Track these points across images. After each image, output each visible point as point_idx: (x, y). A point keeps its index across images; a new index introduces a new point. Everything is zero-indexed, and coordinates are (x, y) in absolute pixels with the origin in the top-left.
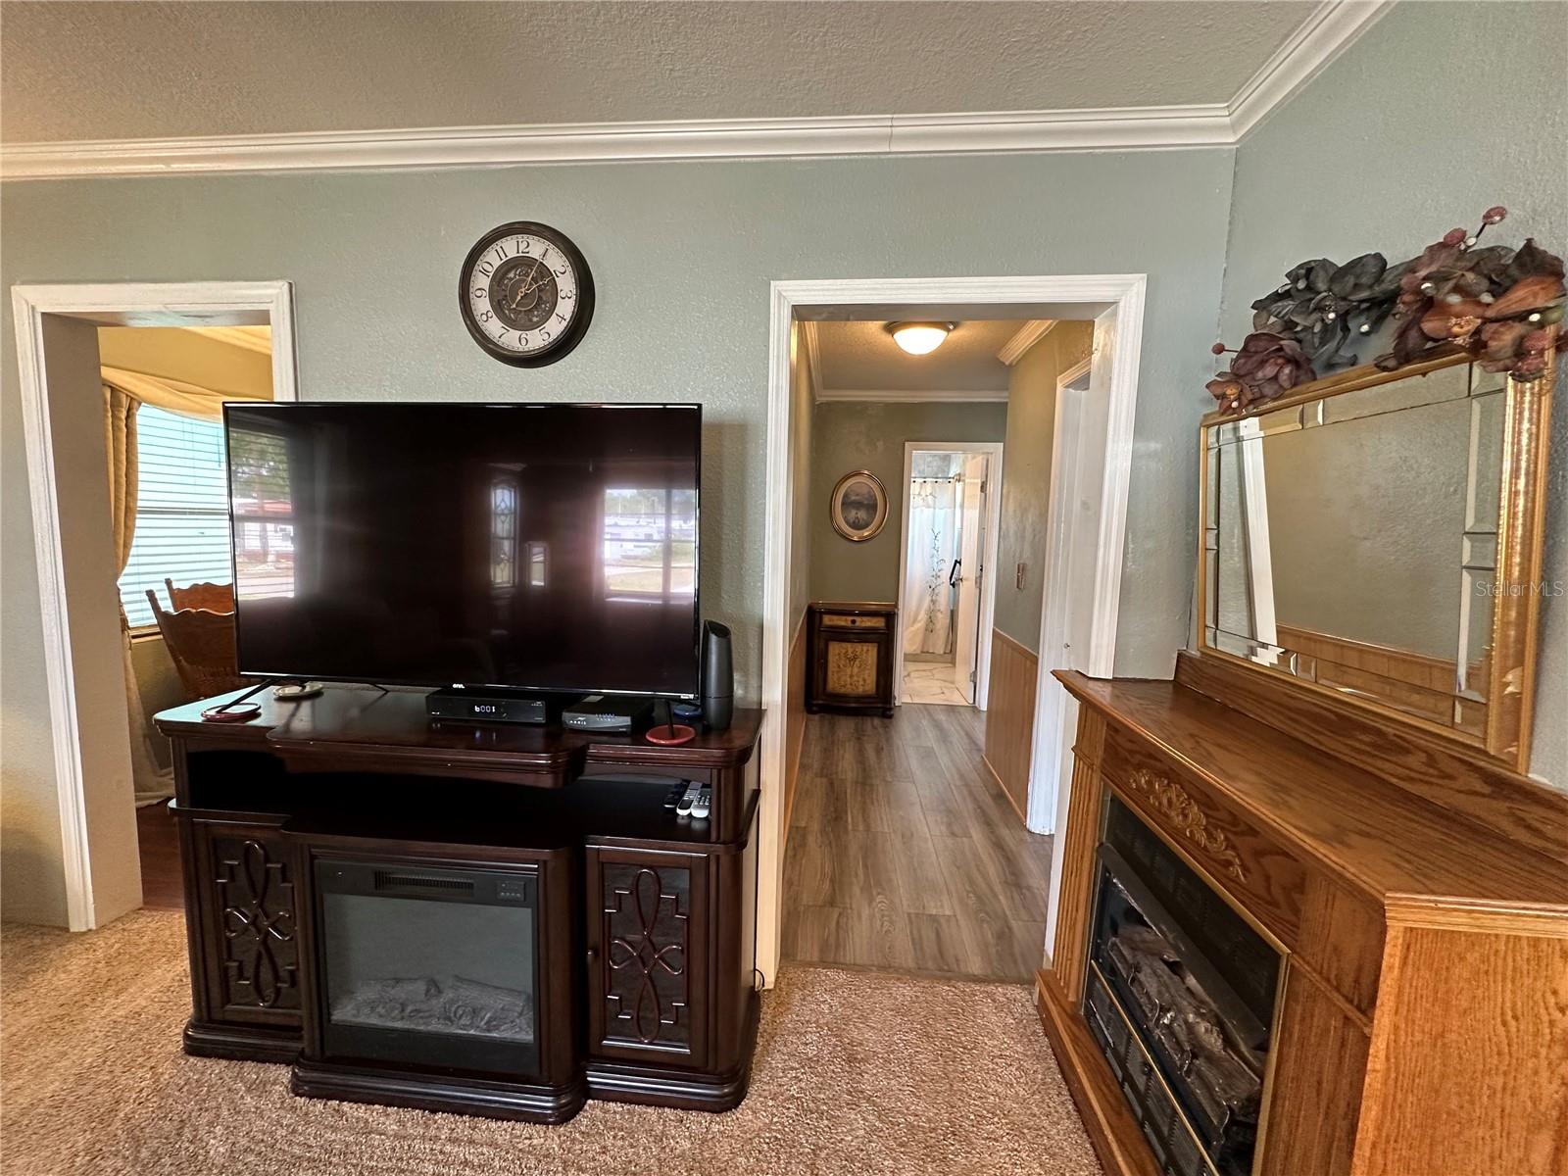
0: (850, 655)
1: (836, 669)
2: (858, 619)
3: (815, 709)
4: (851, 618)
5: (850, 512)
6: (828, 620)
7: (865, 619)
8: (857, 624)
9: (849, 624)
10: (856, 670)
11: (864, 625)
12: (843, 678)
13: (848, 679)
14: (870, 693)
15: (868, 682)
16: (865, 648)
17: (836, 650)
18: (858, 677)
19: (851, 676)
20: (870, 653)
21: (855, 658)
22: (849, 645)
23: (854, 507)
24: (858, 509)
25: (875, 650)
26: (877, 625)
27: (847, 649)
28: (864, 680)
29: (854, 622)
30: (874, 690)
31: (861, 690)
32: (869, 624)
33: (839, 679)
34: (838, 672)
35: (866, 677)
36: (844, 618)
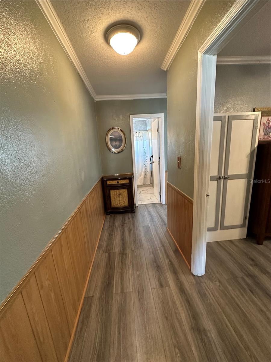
0: (118, 194)
1: (114, 199)
2: (119, 181)
3: (108, 213)
4: (116, 181)
5: (113, 142)
6: (109, 182)
7: (122, 181)
8: (119, 183)
9: (116, 183)
10: (121, 199)
11: (121, 183)
12: (117, 202)
13: (119, 202)
14: (126, 206)
15: (125, 202)
16: (123, 191)
17: (113, 193)
18: (122, 201)
19: (119, 201)
20: (125, 192)
21: (120, 195)
22: (117, 191)
23: (114, 141)
24: (116, 141)
25: (127, 191)
26: (126, 182)
27: (117, 192)
28: (124, 202)
29: (118, 182)
30: (128, 205)
31: (123, 205)
32: (123, 182)
33: (115, 202)
34: (115, 200)
35: (124, 200)
36: (114, 181)
